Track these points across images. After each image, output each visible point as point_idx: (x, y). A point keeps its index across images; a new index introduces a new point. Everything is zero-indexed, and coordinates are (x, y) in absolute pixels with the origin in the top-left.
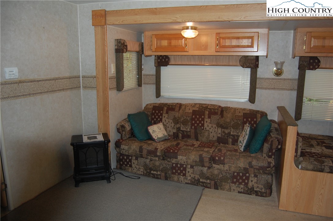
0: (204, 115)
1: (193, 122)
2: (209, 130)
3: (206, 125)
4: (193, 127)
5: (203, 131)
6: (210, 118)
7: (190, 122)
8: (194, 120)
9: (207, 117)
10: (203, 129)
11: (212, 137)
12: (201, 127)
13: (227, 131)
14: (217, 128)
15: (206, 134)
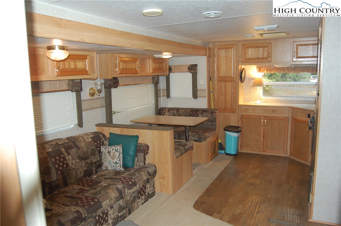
0: (62, 154)
1: (57, 166)
2: (75, 168)
3: (70, 164)
4: (59, 173)
5: (70, 171)
6: (70, 154)
7: (54, 168)
8: (57, 164)
9: (67, 155)
10: (70, 170)
11: (80, 173)
12: (66, 168)
13: (89, 161)
14: (80, 161)
15: (74, 173)
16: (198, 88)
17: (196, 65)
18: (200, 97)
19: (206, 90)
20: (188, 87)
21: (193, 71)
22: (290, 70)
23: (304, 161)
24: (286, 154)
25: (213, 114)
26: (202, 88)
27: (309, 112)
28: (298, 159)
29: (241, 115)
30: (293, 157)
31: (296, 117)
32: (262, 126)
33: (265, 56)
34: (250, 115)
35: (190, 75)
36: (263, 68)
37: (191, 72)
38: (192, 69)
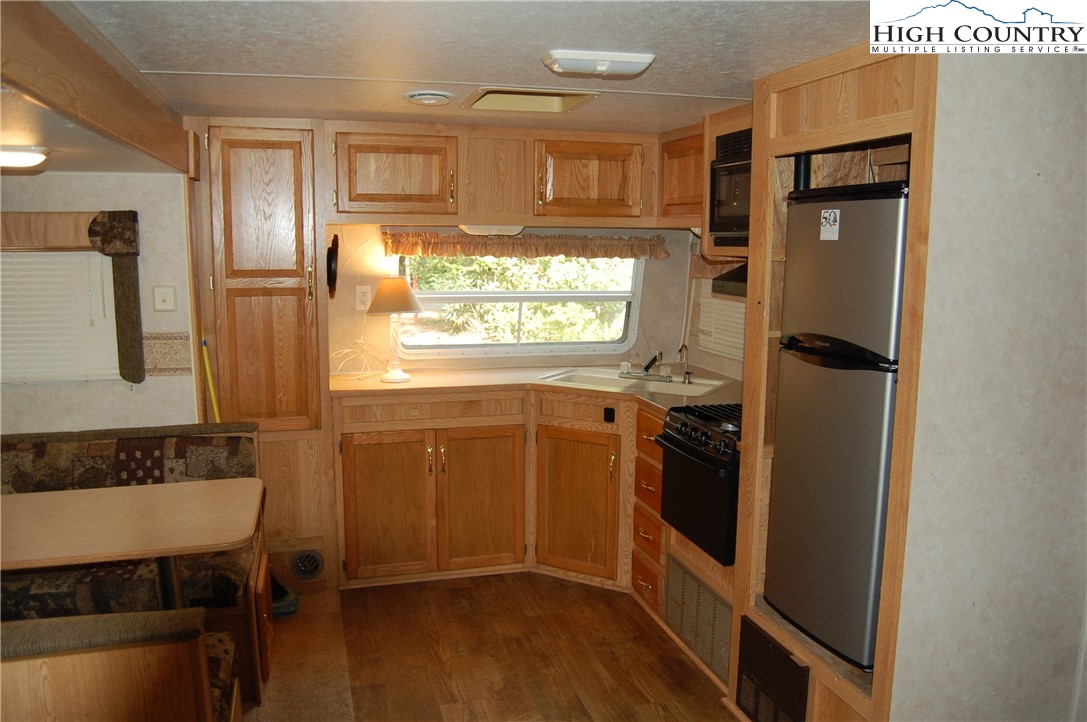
16: (147, 327)
17: (132, 216)
18: (161, 370)
19: (187, 338)
20: (92, 323)
21: (118, 246)
22: (510, 248)
23: (597, 579)
24: (523, 562)
25: (241, 447)
26: (165, 329)
27: (609, 401)
28: (573, 574)
29: (342, 434)
30: (549, 568)
31: (556, 423)
32: (430, 470)
33: (435, 190)
34: (380, 433)
35: (100, 266)
36: (408, 235)
37: (111, 248)
38: (115, 237)
